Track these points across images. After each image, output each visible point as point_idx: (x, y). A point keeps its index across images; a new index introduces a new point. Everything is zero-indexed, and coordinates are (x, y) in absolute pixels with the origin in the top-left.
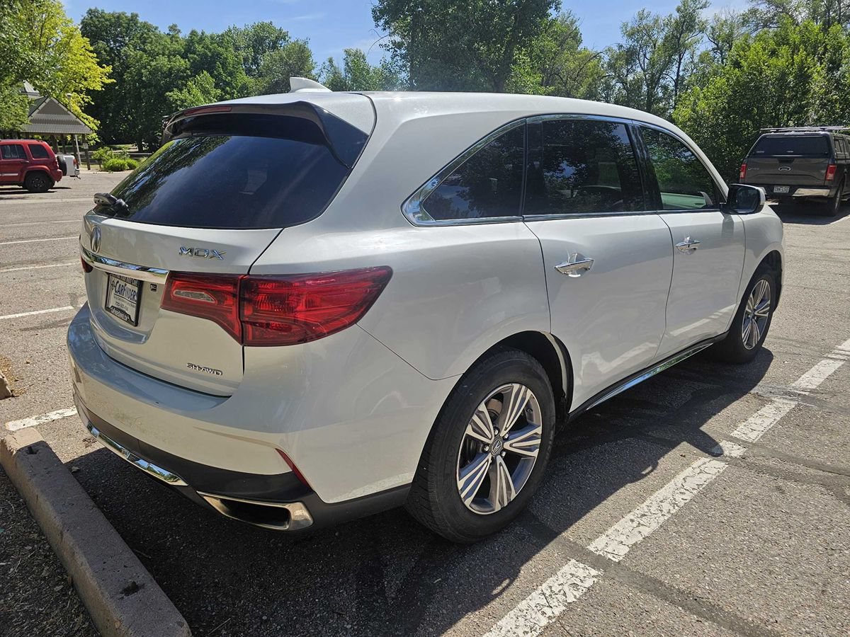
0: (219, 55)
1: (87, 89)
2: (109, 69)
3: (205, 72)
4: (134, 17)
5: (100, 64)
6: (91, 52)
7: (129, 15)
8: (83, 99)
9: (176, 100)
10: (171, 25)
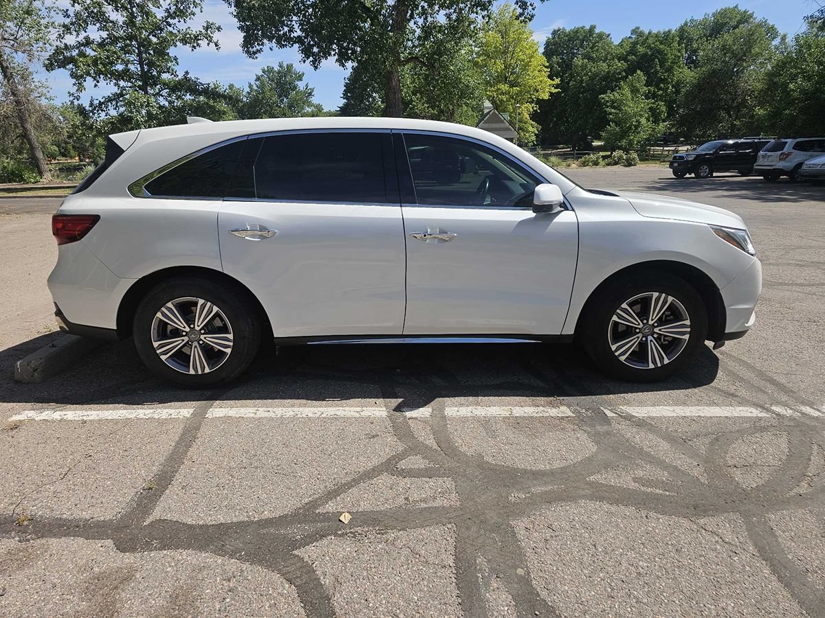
0: (660, 52)
1: (538, 99)
2: (557, 81)
3: (639, 72)
4: (593, 28)
5: (551, 77)
6: (546, 67)
7: (588, 27)
8: (533, 108)
9: (607, 102)
10: (634, 28)
